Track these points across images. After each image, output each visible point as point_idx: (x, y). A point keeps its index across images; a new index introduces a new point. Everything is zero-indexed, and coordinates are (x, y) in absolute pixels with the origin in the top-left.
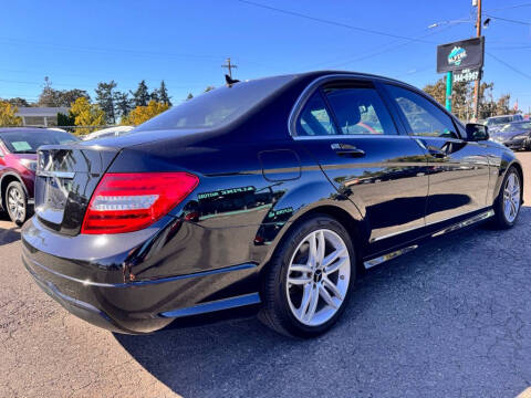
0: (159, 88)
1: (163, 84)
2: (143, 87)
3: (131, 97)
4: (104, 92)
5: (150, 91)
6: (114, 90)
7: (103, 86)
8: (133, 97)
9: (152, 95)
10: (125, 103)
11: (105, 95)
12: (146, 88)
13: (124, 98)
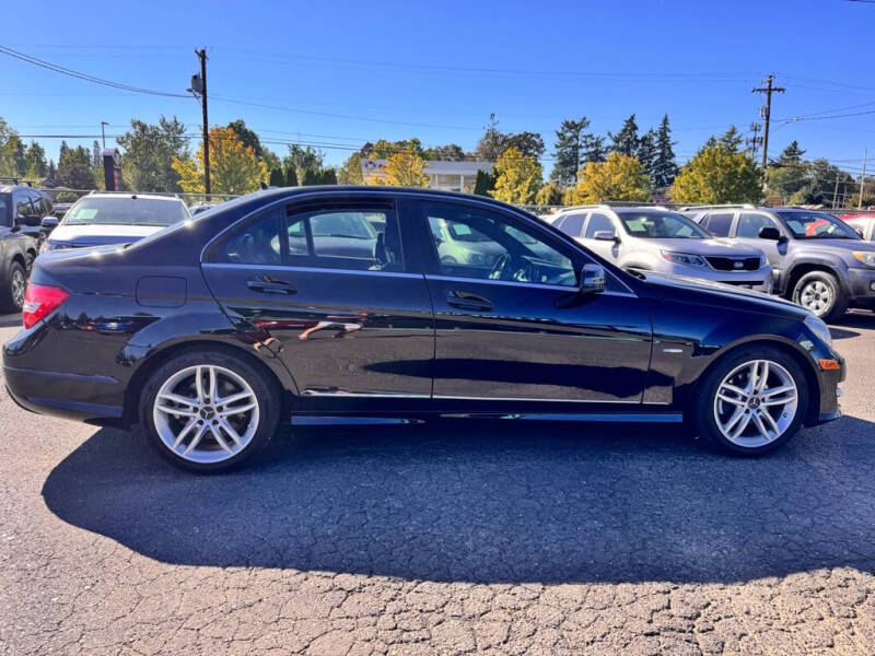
0: (657, 128)
1: (665, 121)
2: (631, 126)
3: (609, 142)
4: (569, 135)
5: (640, 134)
6: (585, 132)
7: (570, 126)
8: (612, 143)
9: (644, 139)
10: (597, 153)
11: (570, 139)
12: (635, 128)
13: (597, 144)
